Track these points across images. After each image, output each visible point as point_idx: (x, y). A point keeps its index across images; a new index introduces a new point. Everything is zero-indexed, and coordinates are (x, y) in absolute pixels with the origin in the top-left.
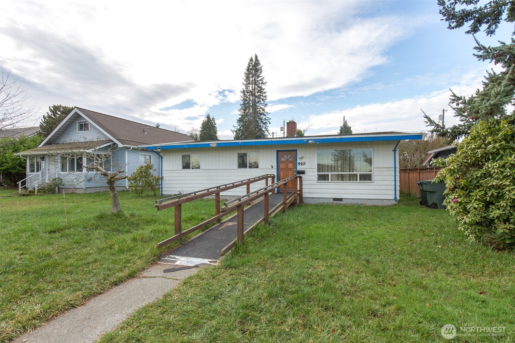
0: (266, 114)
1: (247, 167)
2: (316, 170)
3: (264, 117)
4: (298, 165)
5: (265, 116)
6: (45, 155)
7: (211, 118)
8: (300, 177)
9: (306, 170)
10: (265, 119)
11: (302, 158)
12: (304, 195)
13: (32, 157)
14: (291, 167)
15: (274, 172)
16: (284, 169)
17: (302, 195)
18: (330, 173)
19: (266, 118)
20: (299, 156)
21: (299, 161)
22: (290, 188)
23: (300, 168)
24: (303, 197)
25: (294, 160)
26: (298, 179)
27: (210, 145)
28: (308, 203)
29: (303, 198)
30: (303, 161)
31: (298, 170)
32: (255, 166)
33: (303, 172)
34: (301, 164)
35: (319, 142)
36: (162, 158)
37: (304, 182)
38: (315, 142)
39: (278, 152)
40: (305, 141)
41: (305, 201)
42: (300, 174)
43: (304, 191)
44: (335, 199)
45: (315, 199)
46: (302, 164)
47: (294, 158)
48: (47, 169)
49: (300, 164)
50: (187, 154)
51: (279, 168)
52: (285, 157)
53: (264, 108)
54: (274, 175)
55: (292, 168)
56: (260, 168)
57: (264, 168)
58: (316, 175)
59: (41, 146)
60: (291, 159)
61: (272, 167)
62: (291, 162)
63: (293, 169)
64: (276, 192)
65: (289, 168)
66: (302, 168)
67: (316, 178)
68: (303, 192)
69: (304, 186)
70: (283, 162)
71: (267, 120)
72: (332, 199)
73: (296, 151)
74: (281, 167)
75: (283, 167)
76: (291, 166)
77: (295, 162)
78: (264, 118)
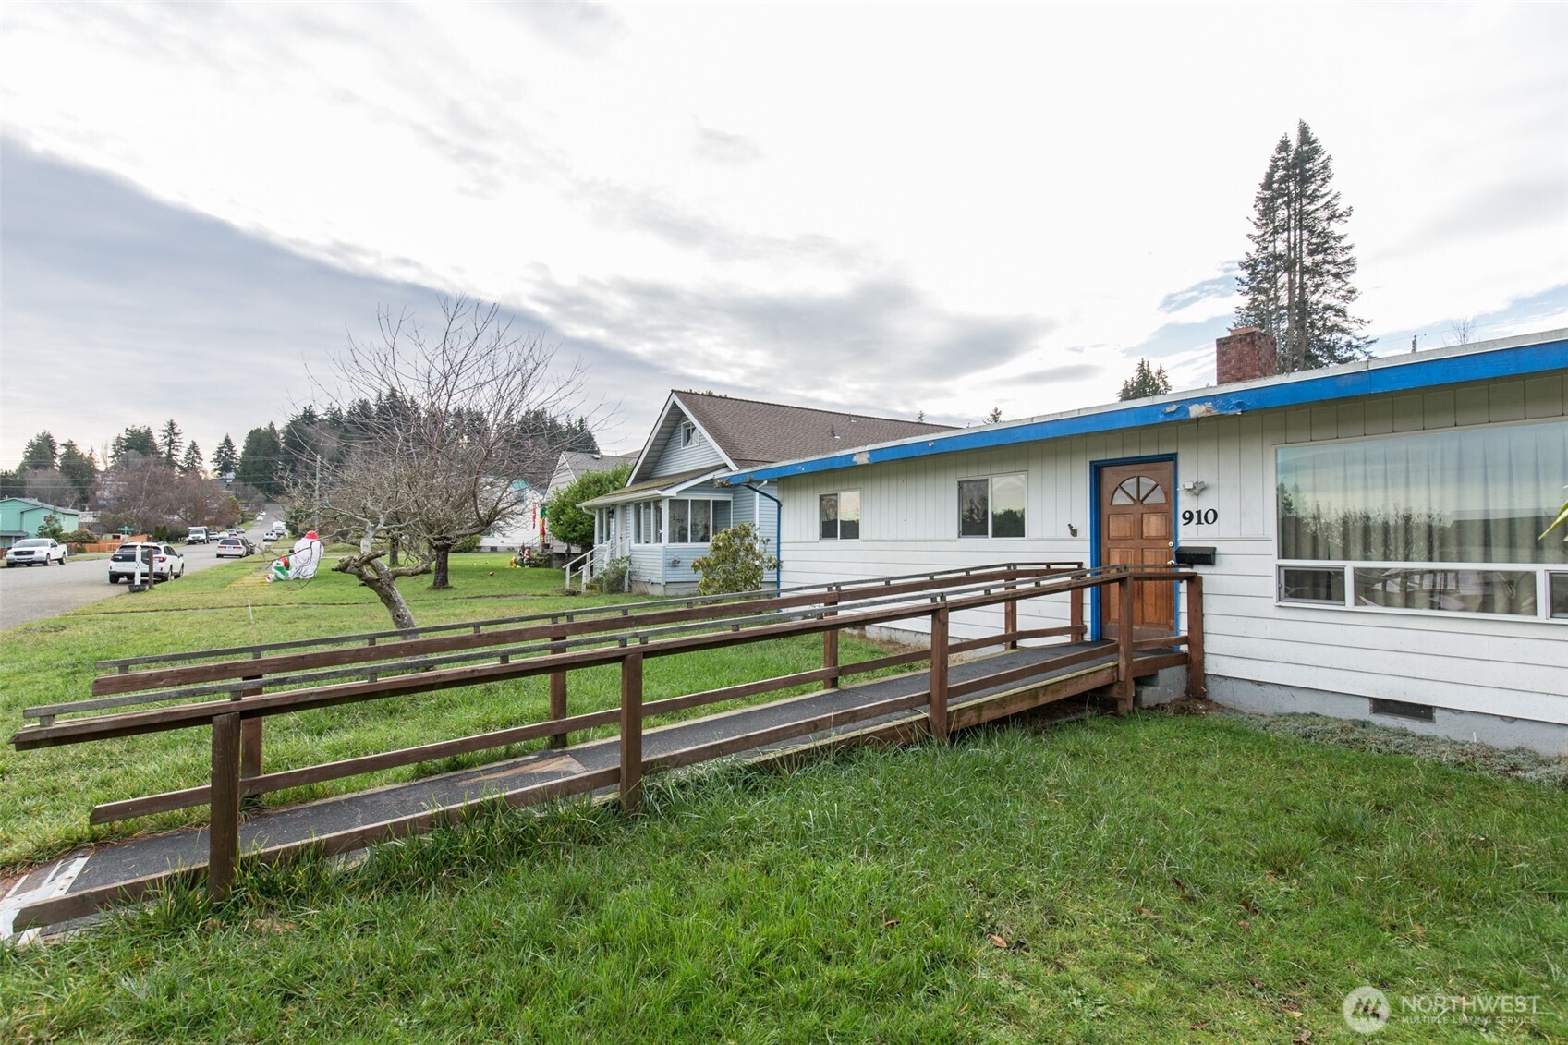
0: (1354, 326)
1: (987, 534)
2: (1273, 547)
3: (1346, 338)
4: (1181, 521)
5: (1348, 334)
6: (614, 505)
8: (1194, 581)
9: (1221, 548)
10: (1349, 345)
11: (1199, 490)
12: (1213, 666)
13: (600, 508)
14: (1153, 533)
15: (1082, 553)
16: (1125, 539)
17: (1202, 663)
18: (1349, 567)
20: (1185, 481)
21: (1185, 503)
22: (1149, 624)
23: (1189, 536)
24: (1209, 671)
25: (1168, 502)
26: (1183, 586)
27: (855, 459)
28: (1230, 704)
29: (1209, 680)
30: (1204, 504)
31: (1182, 544)
32: (1011, 525)
33: (1207, 557)
34: (1195, 520)
35: (1239, 405)
36: (779, 506)
37: (1210, 605)
38: (1221, 408)
39: (1097, 471)
40: (1174, 408)
41: (1216, 692)
42: (1191, 565)
43: (1211, 644)
44: (1381, 706)
45: (1269, 690)
46: (1202, 518)
47: (1166, 493)
48: (618, 536)
49: (1191, 519)
50: (831, 491)
51: (1104, 533)
52: (1130, 485)
53: (1343, 305)
54: (1080, 564)
55: (1157, 538)
56: (1031, 537)
57: (1047, 535)
58: (1273, 572)
59: (629, 484)
60: (1158, 497)
61: (1074, 533)
62: (1155, 509)
63: (1162, 543)
64: (1088, 637)
65: (1148, 538)
66: (1202, 535)
67: (1271, 585)
68: (1207, 649)
69: (1210, 624)
70: (1121, 511)
71: (1357, 347)
72: (1367, 705)
73: (1172, 458)
74: (1112, 534)
75: (1123, 534)
76: (1153, 526)
77: (1168, 511)
78: (1342, 343)
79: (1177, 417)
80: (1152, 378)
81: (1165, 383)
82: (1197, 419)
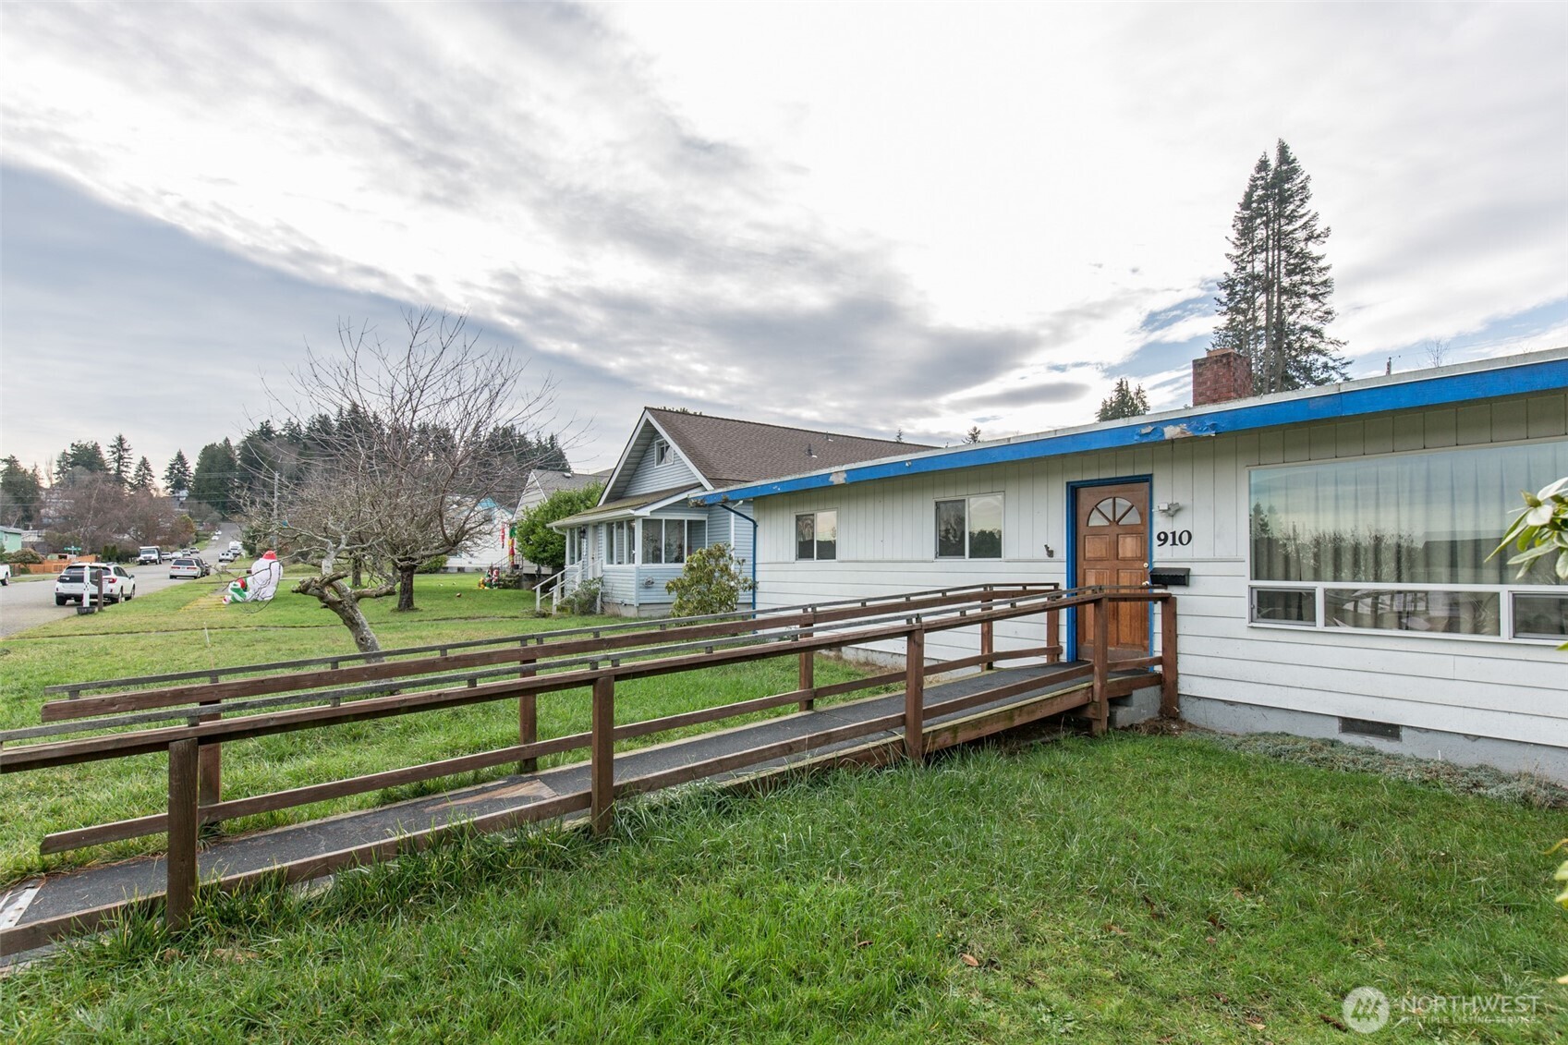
0: (1330, 347)
1: (964, 555)
2: (1246, 568)
3: (1322, 359)
4: (1156, 542)
5: (1325, 355)
6: (586, 525)
7: (1132, 389)
8: (1168, 601)
9: (1195, 569)
10: (1325, 366)
11: (1174, 511)
12: (1187, 686)
13: (571, 528)
14: (1129, 554)
15: (1057, 573)
16: (1100, 560)
17: (1175, 683)
18: (1320, 588)
19: (1331, 364)
20: (1160, 503)
21: (1160, 524)
22: (1125, 645)
23: (1164, 557)
24: (1181, 692)
25: (1143, 523)
26: (1158, 607)
27: (832, 478)
28: (1203, 724)
29: (1182, 700)
30: (1179, 525)
31: (1157, 565)
32: (988, 545)
33: (1180, 578)
34: (1170, 541)
35: (1213, 427)
36: (755, 526)
37: (1184, 625)
38: (1196, 429)
39: (1074, 491)
40: (1149, 429)
41: (1189, 712)
42: (1165, 586)
43: (1184, 665)
44: (1350, 725)
45: (1240, 710)
46: (1177, 539)
47: (1141, 514)
48: (590, 556)
49: (1166, 540)
50: (807, 511)
51: (1080, 554)
52: (1106, 506)
53: (1320, 326)
54: (1056, 585)
55: (1132, 559)
56: (1008, 557)
57: (1022, 557)
58: (1246, 593)
59: (601, 503)
60: (1133, 518)
61: (1050, 553)
62: (1131, 530)
63: (1137, 564)
64: (1064, 658)
65: (1124, 560)
66: (1176, 557)
67: (1244, 606)
68: (1180, 670)
69: (1184, 644)
70: (1097, 532)
71: (1333, 368)
72: (1336, 724)
73: (1148, 479)
74: (1088, 555)
75: (1099, 555)
76: (1129, 546)
77: (1143, 532)
78: (1319, 364)
79: (1152, 438)
80: (1131, 398)
81: (1144, 403)
82: (1172, 441)
